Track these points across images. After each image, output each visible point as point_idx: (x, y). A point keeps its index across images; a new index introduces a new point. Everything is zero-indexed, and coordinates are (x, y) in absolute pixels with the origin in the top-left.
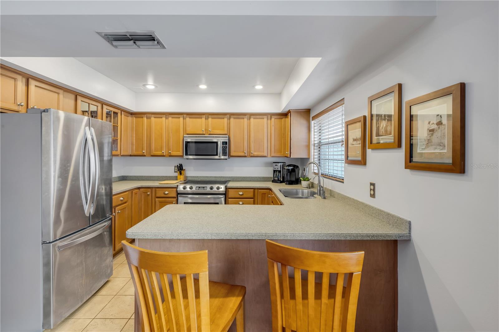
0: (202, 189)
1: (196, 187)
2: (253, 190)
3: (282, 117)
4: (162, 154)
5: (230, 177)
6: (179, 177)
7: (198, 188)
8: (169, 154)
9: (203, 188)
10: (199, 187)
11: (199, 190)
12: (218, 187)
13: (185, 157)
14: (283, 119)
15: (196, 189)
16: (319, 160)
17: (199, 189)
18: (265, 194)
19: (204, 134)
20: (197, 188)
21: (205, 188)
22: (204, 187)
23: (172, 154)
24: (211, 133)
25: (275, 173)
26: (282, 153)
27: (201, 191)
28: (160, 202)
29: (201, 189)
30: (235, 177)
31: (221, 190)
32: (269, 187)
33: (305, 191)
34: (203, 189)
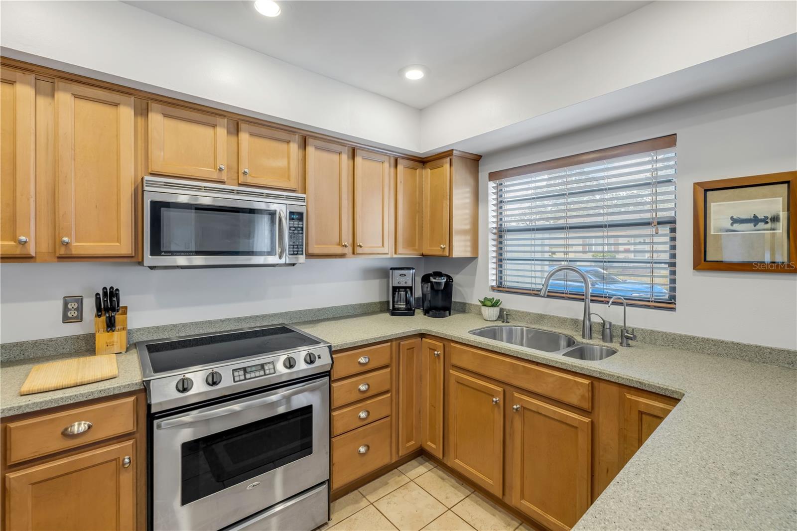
0: (257, 374)
1: (233, 370)
2: (389, 344)
3: (416, 163)
4: (18, 251)
5: (281, 314)
6: (102, 338)
7: (242, 372)
8: (62, 251)
9: (259, 370)
10: (244, 369)
11: (246, 379)
12: (310, 355)
13: (149, 260)
14: (418, 170)
15: (235, 382)
16: (501, 260)
17: (248, 376)
18: (413, 348)
19: (223, 183)
20: (236, 374)
21: (266, 367)
22: (262, 366)
23: (75, 252)
24: (250, 180)
25: (397, 293)
26: (417, 248)
27: (256, 380)
28: (33, 484)
29: (253, 375)
30: (295, 312)
31: (318, 363)
32: (421, 330)
33: (516, 330)
34: (262, 373)
